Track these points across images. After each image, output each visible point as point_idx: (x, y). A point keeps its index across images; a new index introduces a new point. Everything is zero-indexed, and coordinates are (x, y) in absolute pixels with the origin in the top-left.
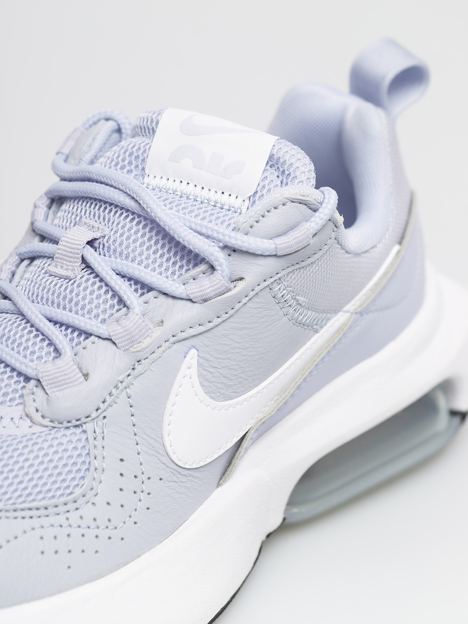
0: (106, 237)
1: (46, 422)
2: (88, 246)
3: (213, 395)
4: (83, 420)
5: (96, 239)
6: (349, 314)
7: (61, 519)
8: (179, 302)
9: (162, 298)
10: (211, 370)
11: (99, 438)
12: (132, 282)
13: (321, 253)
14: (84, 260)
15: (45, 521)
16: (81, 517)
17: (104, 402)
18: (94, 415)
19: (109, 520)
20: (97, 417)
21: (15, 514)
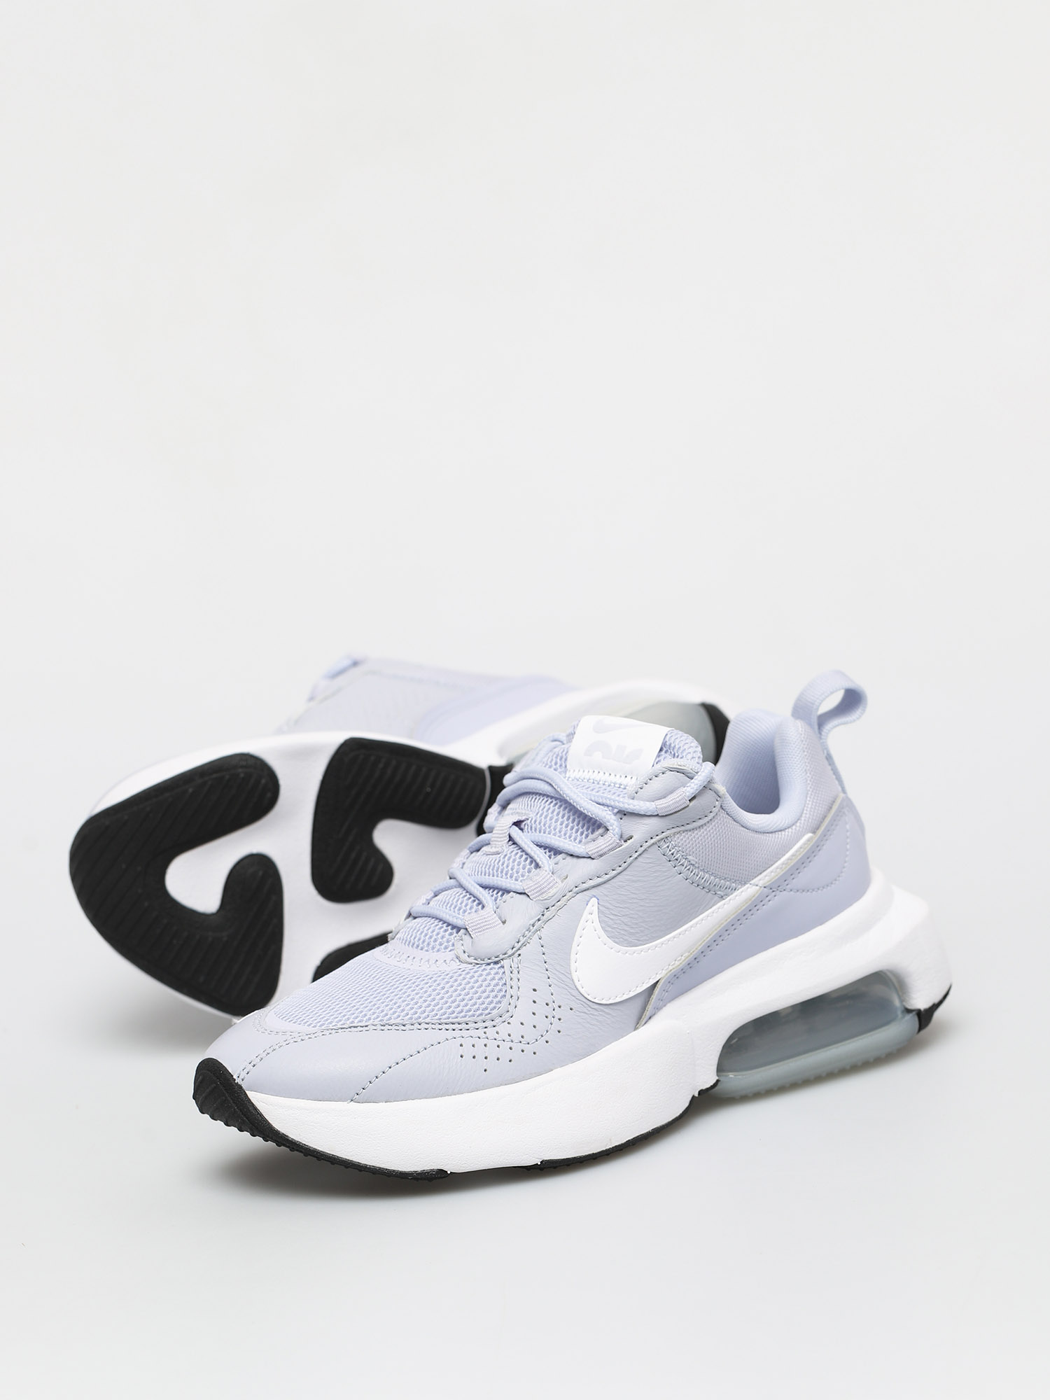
0: (530, 819)
1: (471, 960)
2: (514, 826)
3: (616, 940)
4: (501, 957)
5: (523, 821)
6: (758, 888)
7: (480, 1033)
8: (582, 859)
9: (569, 858)
10: (612, 917)
11: (515, 972)
12: (547, 850)
13: (706, 819)
14: (511, 839)
15: (464, 1033)
16: (497, 1033)
17: (518, 942)
18: (510, 952)
19: (522, 1037)
20: (513, 954)
21: (440, 1027)
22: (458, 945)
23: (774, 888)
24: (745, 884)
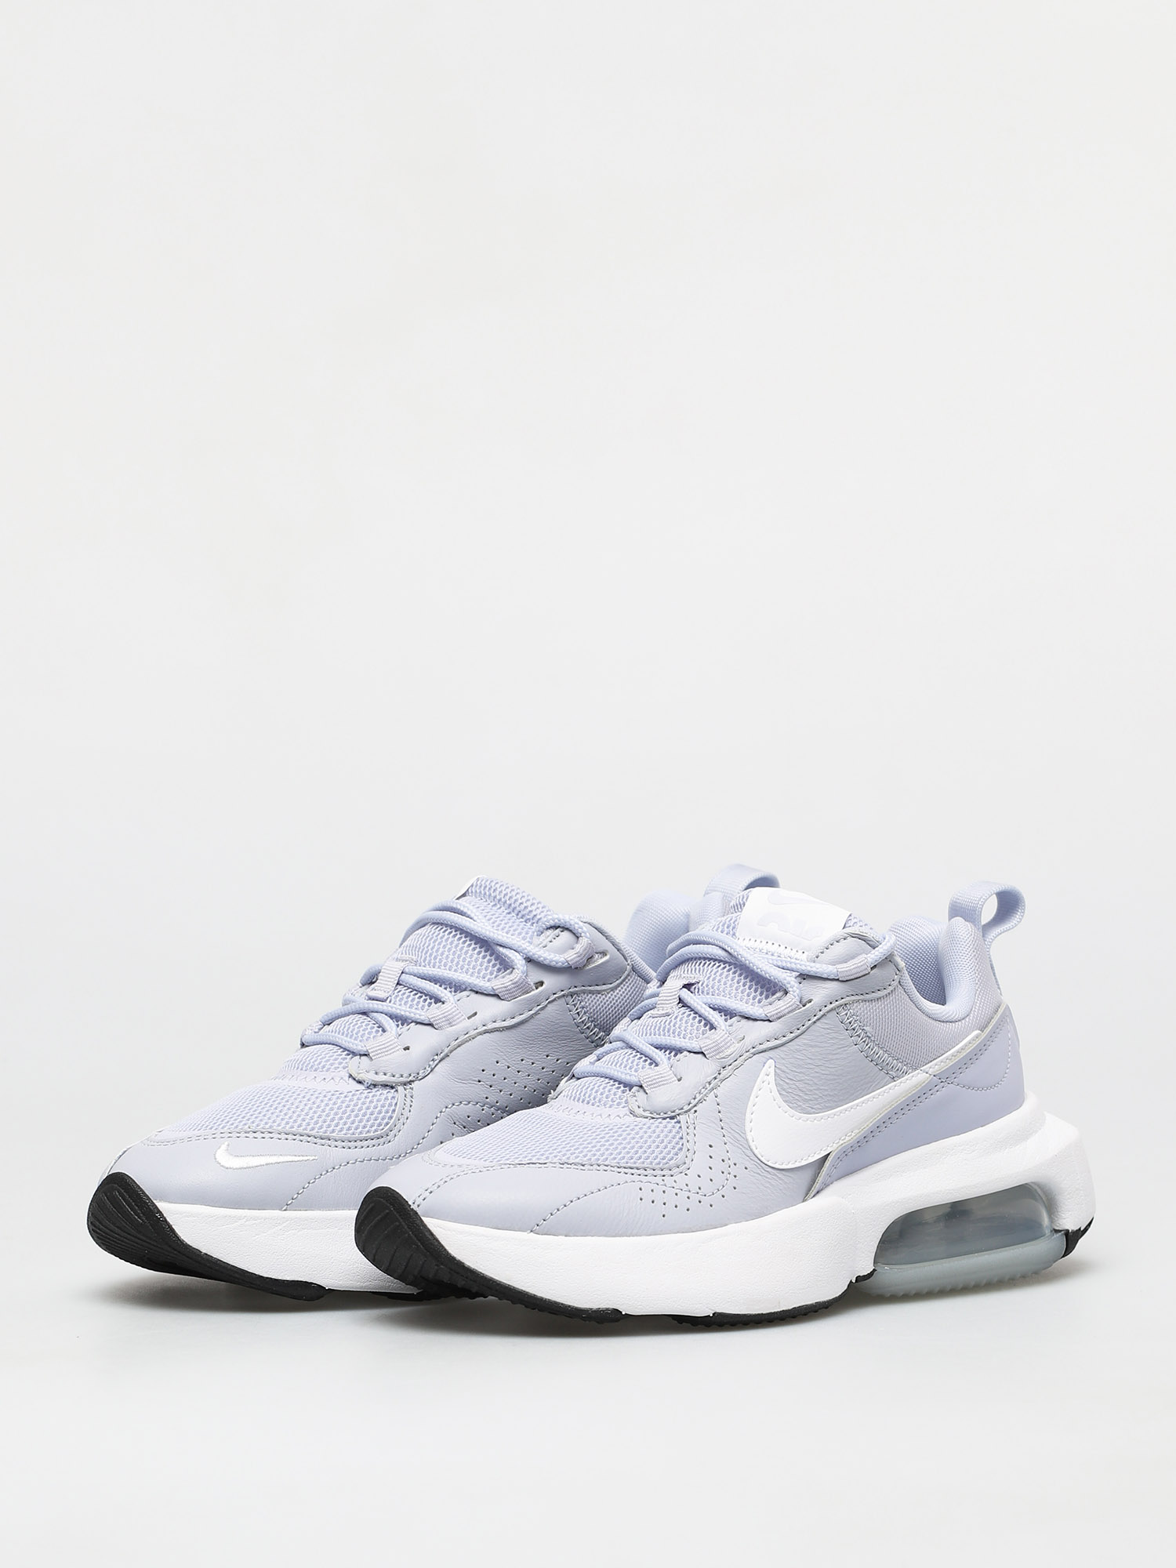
0: (701, 983)
1: (647, 1114)
2: (684, 989)
3: (791, 1105)
4: (678, 1112)
5: (693, 984)
6: (928, 1075)
7: (659, 1179)
8: (758, 1022)
9: (744, 1021)
10: (787, 1081)
11: (692, 1127)
12: (723, 1014)
14: (681, 1000)
15: (642, 1178)
16: (675, 1181)
17: (695, 1099)
18: (686, 1108)
19: (700, 1188)
20: (690, 1110)
21: (619, 1170)
22: (632, 1100)
23: (943, 1078)
24: (916, 1069)
